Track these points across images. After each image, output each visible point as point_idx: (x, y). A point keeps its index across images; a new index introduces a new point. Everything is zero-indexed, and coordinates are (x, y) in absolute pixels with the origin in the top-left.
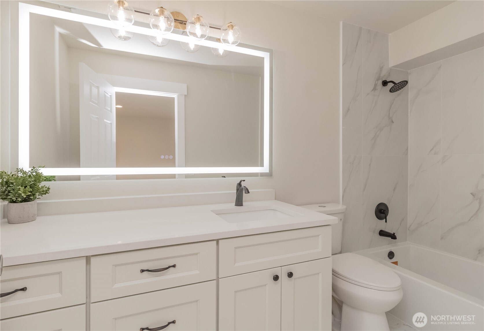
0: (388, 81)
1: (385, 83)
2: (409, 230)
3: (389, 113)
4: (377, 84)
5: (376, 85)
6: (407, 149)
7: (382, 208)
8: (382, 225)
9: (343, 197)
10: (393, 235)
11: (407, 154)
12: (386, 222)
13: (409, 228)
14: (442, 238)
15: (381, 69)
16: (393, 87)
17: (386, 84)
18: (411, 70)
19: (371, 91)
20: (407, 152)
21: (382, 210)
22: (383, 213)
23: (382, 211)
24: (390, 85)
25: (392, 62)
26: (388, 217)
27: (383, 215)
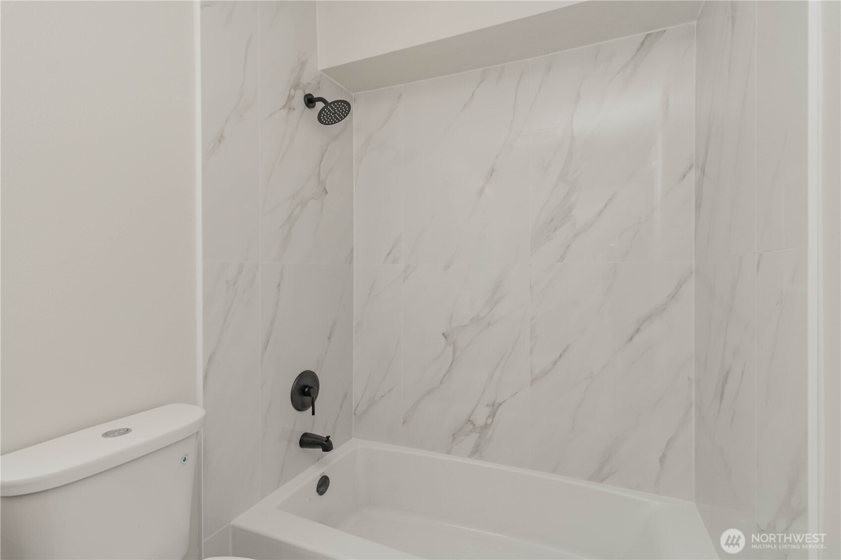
0: (315, 96)
1: (310, 101)
2: (355, 414)
3: (319, 171)
4: (293, 97)
5: (290, 98)
6: (352, 251)
7: (307, 382)
8: (305, 422)
9: (206, 377)
10: (326, 441)
11: (351, 262)
12: (313, 414)
13: (355, 410)
14: (404, 422)
15: (302, 65)
16: (323, 109)
17: (312, 103)
18: (357, 93)
19: (281, 109)
20: (352, 258)
21: (306, 387)
22: (308, 394)
23: (306, 390)
24: (320, 105)
25: (324, 60)
26: (316, 403)
27: (307, 399)
